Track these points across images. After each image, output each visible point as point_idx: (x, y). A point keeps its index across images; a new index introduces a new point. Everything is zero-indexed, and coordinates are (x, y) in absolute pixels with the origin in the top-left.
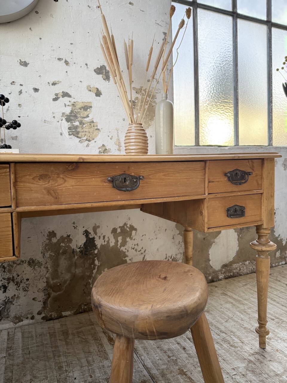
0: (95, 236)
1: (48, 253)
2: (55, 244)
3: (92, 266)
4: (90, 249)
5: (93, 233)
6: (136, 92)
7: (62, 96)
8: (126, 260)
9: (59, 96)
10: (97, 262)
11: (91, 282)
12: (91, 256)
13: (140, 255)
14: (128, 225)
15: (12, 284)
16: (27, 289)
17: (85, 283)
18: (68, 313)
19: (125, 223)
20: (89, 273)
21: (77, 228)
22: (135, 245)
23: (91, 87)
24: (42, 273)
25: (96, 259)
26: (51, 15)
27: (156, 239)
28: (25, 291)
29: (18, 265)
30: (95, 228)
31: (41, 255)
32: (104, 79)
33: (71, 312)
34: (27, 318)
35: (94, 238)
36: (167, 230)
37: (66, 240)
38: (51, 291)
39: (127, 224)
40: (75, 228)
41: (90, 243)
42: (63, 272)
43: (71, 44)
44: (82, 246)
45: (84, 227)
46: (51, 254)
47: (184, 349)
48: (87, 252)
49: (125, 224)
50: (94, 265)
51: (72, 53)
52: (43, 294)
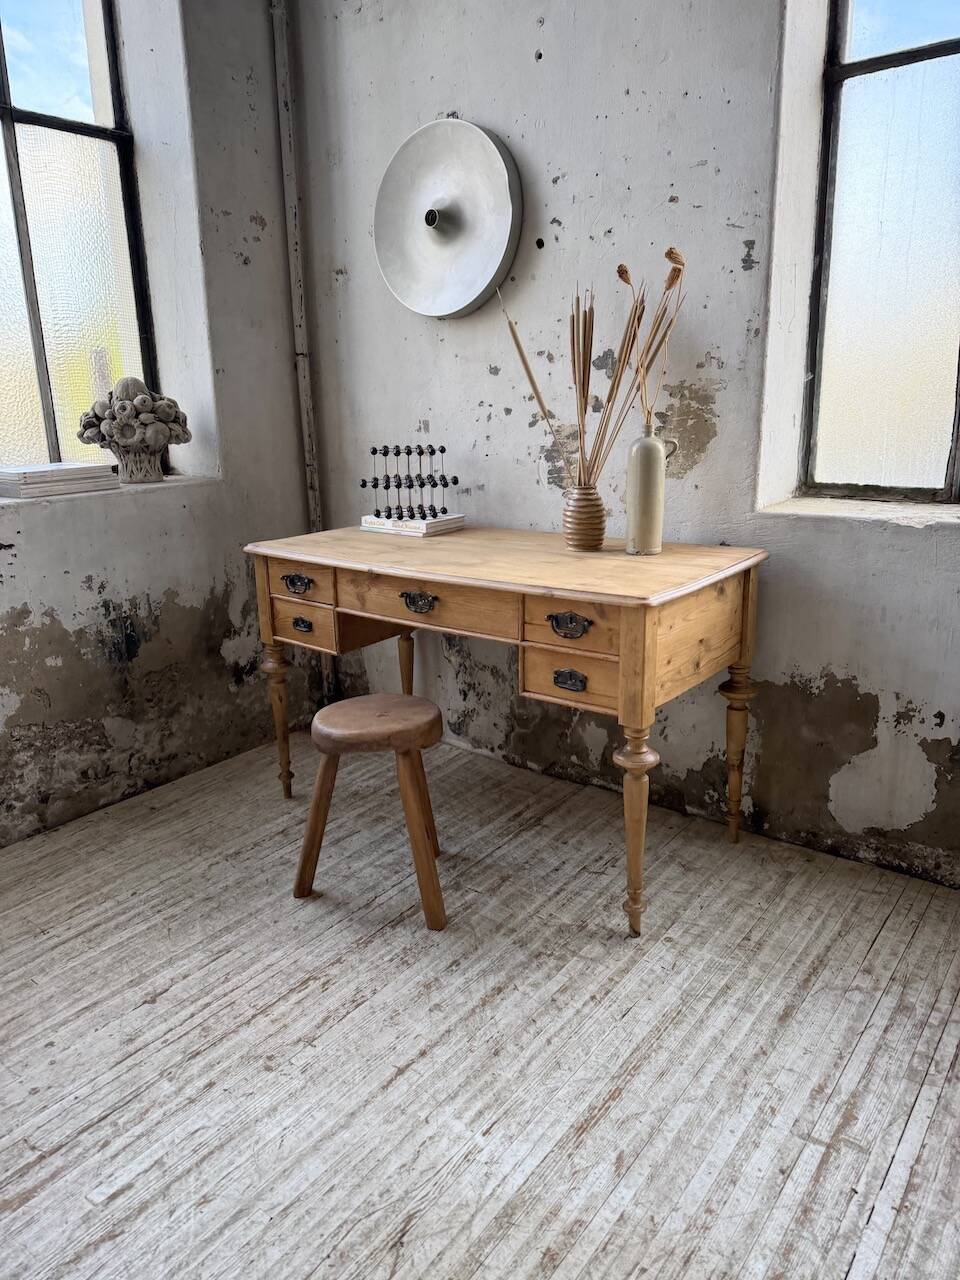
6: (671, 395)
7: (542, 417)
9: (537, 418)
15: (471, 692)
16: (488, 706)
18: (534, 766)
24: (506, 693)
26: (533, 278)
28: (486, 709)
29: (481, 669)
31: (506, 666)
32: (609, 377)
34: (487, 747)
38: (516, 724)
43: (559, 320)
51: (559, 336)
52: (506, 723)
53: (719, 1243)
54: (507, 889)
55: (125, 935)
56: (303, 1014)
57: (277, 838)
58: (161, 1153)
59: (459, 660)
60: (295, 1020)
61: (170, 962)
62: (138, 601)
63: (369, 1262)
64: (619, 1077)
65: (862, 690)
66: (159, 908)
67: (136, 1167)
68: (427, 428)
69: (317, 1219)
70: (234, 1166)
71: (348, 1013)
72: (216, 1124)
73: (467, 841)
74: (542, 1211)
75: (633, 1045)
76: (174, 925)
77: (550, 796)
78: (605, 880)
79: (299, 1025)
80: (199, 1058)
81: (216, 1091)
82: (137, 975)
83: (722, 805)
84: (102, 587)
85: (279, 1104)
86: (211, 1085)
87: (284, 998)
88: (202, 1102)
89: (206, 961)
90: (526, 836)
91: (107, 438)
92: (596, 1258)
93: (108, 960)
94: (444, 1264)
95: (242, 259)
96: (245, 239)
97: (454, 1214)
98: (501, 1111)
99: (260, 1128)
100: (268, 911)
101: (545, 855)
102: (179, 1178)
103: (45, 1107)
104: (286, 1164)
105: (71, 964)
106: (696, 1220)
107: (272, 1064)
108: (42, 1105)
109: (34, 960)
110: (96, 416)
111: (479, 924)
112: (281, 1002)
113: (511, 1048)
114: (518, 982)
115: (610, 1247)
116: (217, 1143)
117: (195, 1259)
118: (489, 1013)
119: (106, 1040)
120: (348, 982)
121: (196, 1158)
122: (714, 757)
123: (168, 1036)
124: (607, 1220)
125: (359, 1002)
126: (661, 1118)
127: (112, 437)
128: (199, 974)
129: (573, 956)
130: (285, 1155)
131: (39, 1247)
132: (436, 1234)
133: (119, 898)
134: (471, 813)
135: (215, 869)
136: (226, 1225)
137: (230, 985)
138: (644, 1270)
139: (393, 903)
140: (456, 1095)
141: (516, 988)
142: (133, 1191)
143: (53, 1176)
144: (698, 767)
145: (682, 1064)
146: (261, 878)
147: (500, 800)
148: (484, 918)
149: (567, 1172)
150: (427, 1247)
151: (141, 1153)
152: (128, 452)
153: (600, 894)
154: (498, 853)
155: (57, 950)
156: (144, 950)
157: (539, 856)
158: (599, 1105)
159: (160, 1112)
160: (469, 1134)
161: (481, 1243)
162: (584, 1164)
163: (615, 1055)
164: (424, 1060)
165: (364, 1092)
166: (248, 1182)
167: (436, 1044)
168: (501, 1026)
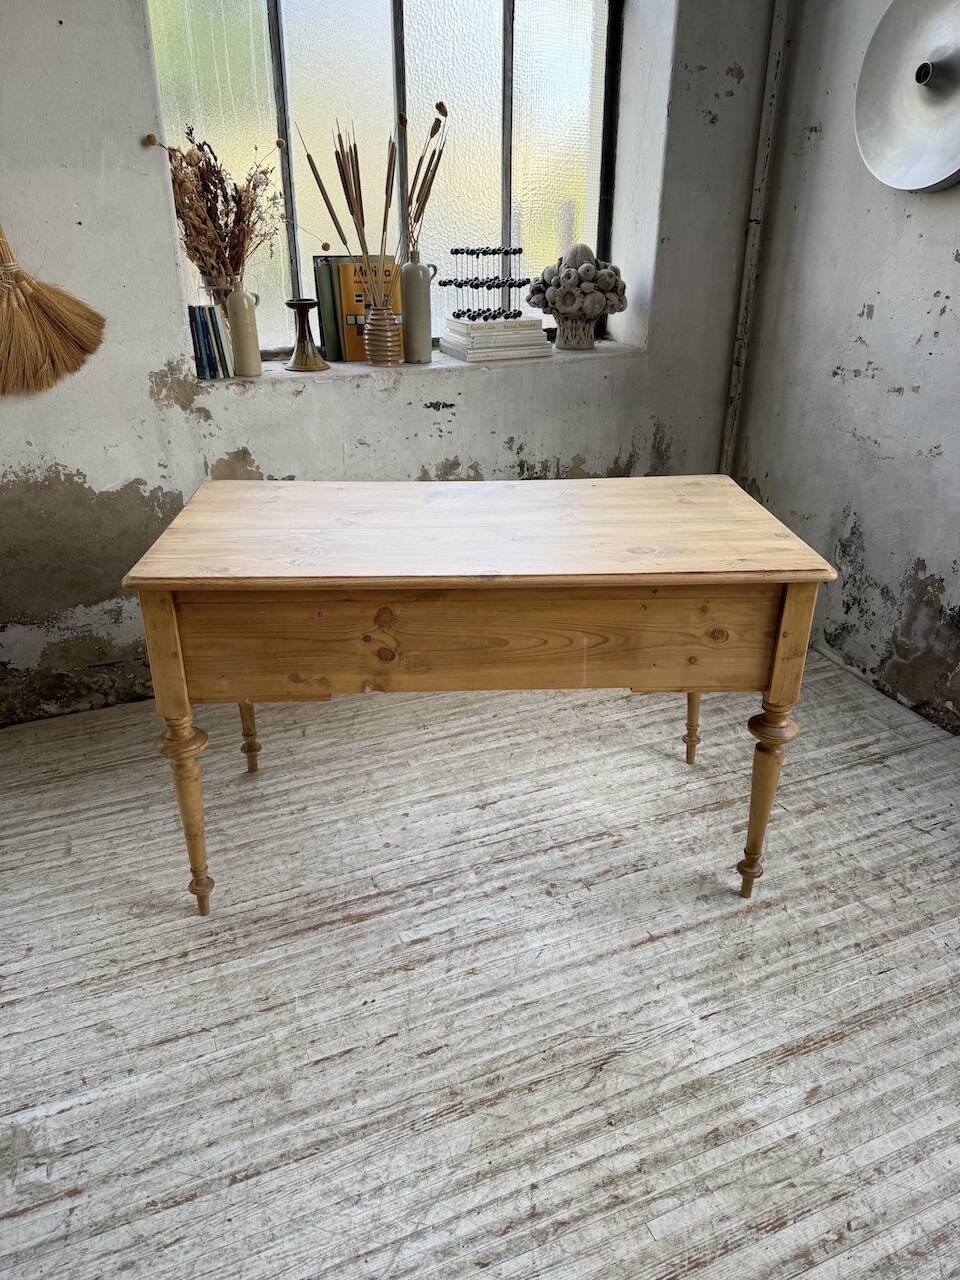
1: (908, 591)
2: (921, 582)
15: (856, 607)
17: (941, 673)
18: (904, 700)
21: (957, 573)
24: (892, 616)
28: (867, 627)
29: (871, 585)
31: (899, 589)
33: (907, 702)
34: (859, 666)
37: (937, 585)
38: (894, 651)
42: (918, 633)
46: (912, 594)
52: (884, 648)
53: (874, 1200)
54: (817, 817)
55: (479, 748)
56: (590, 860)
57: (620, 702)
58: (455, 924)
59: (850, 570)
60: (582, 863)
61: (505, 781)
62: (549, 464)
63: (572, 1069)
64: (848, 1024)
66: (510, 734)
67: (436, 927)
68: (870, 315)
69: (545, 1022)
70: (500, 957)
71: (627, 873)
72: (498, 920)
73: (797, 757)
74: (724, 1098)
75: (877, 1003)
76: (516, 751)
77: (907, 736)
78: (926, 840)
79: (583, 868)
80: (501, 865)
81: (506, 895)
82: (478, 783)
84: (521, 448)
85: (547, 924)
86: (503, 889)
87: (580, 841)
88: (492, 900)
89: (531, 790)
90: (861, 770)
91: (550, 304)
92: (755, 1156)
93: (461, 764)
94: (628, 1099)
95: (709, 117)
96: (717, 95)
97: (650, 1067)
98: (725, 1006)
99: (528, 937)
100: (592, 764)
101: (872, 796)
102: (460, 948)
103: (391, 859)
104: (538, 972)
105: (435, 759)
106: (862, 1172)
107: (553, 891)
108: (390, 857)
109: (412, 746)
110: (544, 282)
111: (774, 840)
112: (576, 845)
113: (757, 959)
114: (789, 905)
115: (770, 1154)
116: (493, 934)
117: (453, 1010)
118: (750, 921)
119: (442, 825)
120: (636, 848)
121: (476, 939)
123: (485, 839)
124: (778, 1133)
125: (640, 868)
126: (873, 1075)
127: (554, 304)
128: (523, 798)
129: (855, 900)
130: (539, 964)
131: (362, 955)
132: (631, 1074)
133: (484, 717)
134: (814, 731)
135: (562, 714)
136: (482, 996)
137: (542, 815)
138: (792, 1185)
139: (700, 793)
140: (691, 977)
141: (785, 909)
142: (427, 944)
143: (383, 911)
145: (919, 1039)
146: (595, 733)
147: (851, 724)
148: (783, 836)
149: (760, 1079)
150: (620, 1080)
151: (441, 918)
152: (567, 319)
153: (914, 852)
154: (823, 780)
155: (430, 745)
156: (489, 764)
157: (866, 795)
158: (817, 1040)
159: (463, 894)
160: (689, 1012)
161: (663, 1098)
162: (779, 1080)
163: (855, 1004)
164: (676, 938)
165: (617, 942)
166: (506, 973)
167: (692, 929)
168: (756, 936)
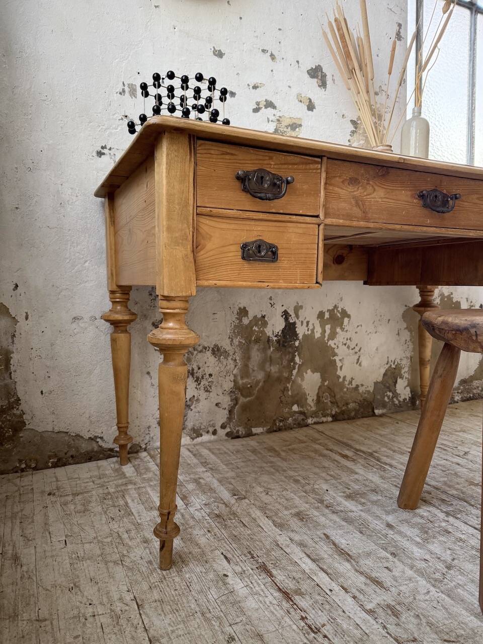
0: (297, 321)
1: (237, 340)
2: (247, 326)
3: (292, 364)
4: (289, 340)
5: (295, 315)
7: (265, 106)
8: (335, 360)
9: (260, 106)
10: (297, 359)
11: (290, 387)
12: (290, 350)
13: (353, 355)
14: (340, 309)
15: (190, 379)
16: (209, 388)
17: (282, 389)
18: (259, 430)
19: (336, 305)
20: (287, 374)
21: (274, 306)
22: (347, 340)
23: (303, 96)
24: (228, 368)
25: (296, 354)
27: (376, 333)
28: (207, 391)
29: (201, 351)
30: (297, 309)
31: (228, 341)
32: (319, 86)
33: (263, 430)
34: (208, 432)
35: (294, 323)
36: (390, 321)
37: (260, 323)
38: (240, 396)
39: (338, 307)
40: (272, 306)
41: (290, 330)
42: (256, 368)
43: (280, 29)
44: (279, 334)
45: (283, 306)
46: (241, 340)
47: (459, 464)
48: (286, 343)
49: (336, 307)
50: (294, 363)
51: (280, 42)
52: (229, 399)
65: (454, 300)
83: (395, 400)
122: (389, 367)
144: (380, 379)
